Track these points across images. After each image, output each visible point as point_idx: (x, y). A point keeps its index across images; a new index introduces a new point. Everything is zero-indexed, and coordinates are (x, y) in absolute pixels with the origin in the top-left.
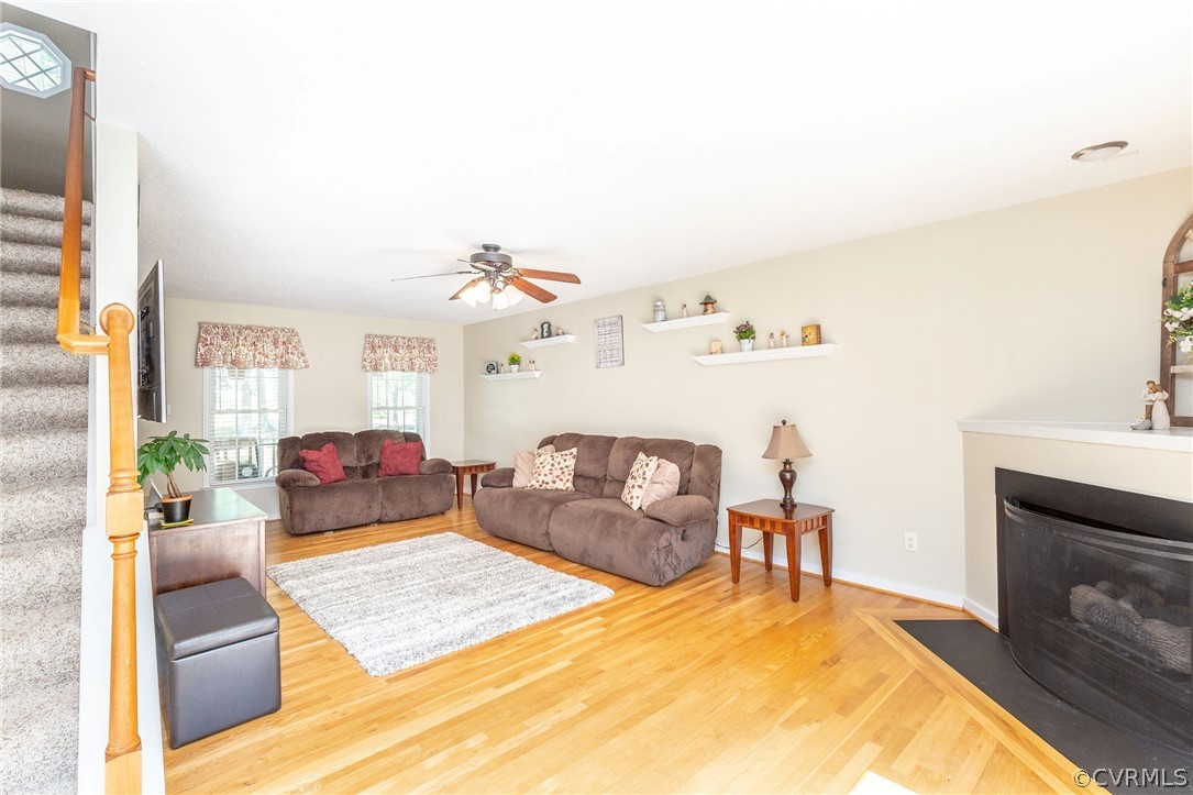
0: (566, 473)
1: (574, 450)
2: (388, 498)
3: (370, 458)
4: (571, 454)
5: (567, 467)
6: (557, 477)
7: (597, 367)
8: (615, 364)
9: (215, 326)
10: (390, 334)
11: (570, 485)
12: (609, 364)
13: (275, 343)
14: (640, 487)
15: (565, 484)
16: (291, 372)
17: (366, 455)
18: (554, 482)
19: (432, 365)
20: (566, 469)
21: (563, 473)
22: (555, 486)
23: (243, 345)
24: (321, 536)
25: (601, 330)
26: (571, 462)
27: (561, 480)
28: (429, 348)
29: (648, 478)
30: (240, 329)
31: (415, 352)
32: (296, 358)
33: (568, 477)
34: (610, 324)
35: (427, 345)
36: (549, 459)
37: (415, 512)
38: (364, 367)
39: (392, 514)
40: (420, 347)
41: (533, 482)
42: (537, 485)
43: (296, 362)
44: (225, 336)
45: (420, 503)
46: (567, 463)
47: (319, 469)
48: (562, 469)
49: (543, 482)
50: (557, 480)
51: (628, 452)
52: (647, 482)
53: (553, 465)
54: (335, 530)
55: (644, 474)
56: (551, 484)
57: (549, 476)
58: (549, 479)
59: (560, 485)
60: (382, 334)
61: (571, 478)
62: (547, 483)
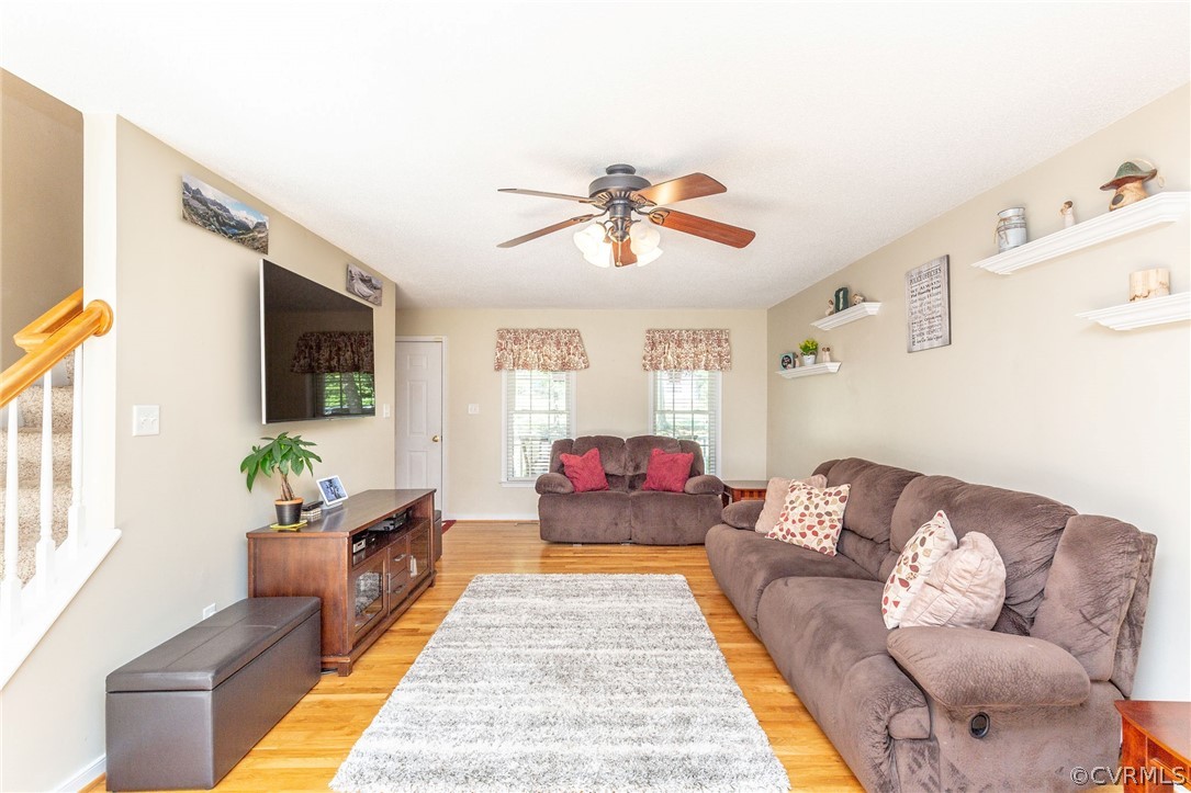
0: (827, 524)
1: (844, 488)
2: (636, 517)
3: (637, 467)
4: (838, 493)
5: (829, 514)
6: (810, 527)
7: (909, 352)
8: (936, 343)
9: (508, 332)
10: (673, 327)
11: (829, 545)
12: (926, 345)
13: (558, 344)
14: (904, 583)
15: (822, 540)
16: (573, 374)
17: (634, 464)
18: (803, 535)
19: (723, 362)
20: (826, 518)
21: (821, 523)
22: (805, 542)
23: (531, 348)
24: (568, 548)
25: (916, 287)
26: (838, 508)
27: (815, 534)
28: (719, 341)
29: (923, 570)
30: (529, 332)
31: (702, 347)
32: (576, 358)
33: (828, 531)
34: (929, 274)
35: (718, 337)
36: (804, 497)
37: (670, 537)
38: (644, 366)
39: (641, 536)
40: (708, 339)
41: (776, 529)
42: (780, 535)
43: (577, 363)
44: (517, 341)
45: (676, 528)
46: (830, 508)
47: (574, 475)
48: (819, 515)
49: (788, 531)
50: (809, 533)
51: (921, 505)
52: (920, 579)
53: (807, 508)
54: (583, 544)
55: (914, 559)
56: (799, 537)
57: (799, 525)
58: (796, 529)
59: (811, 542)
60: (664, 328)
61: (833, 533)
62: (793, 535)
